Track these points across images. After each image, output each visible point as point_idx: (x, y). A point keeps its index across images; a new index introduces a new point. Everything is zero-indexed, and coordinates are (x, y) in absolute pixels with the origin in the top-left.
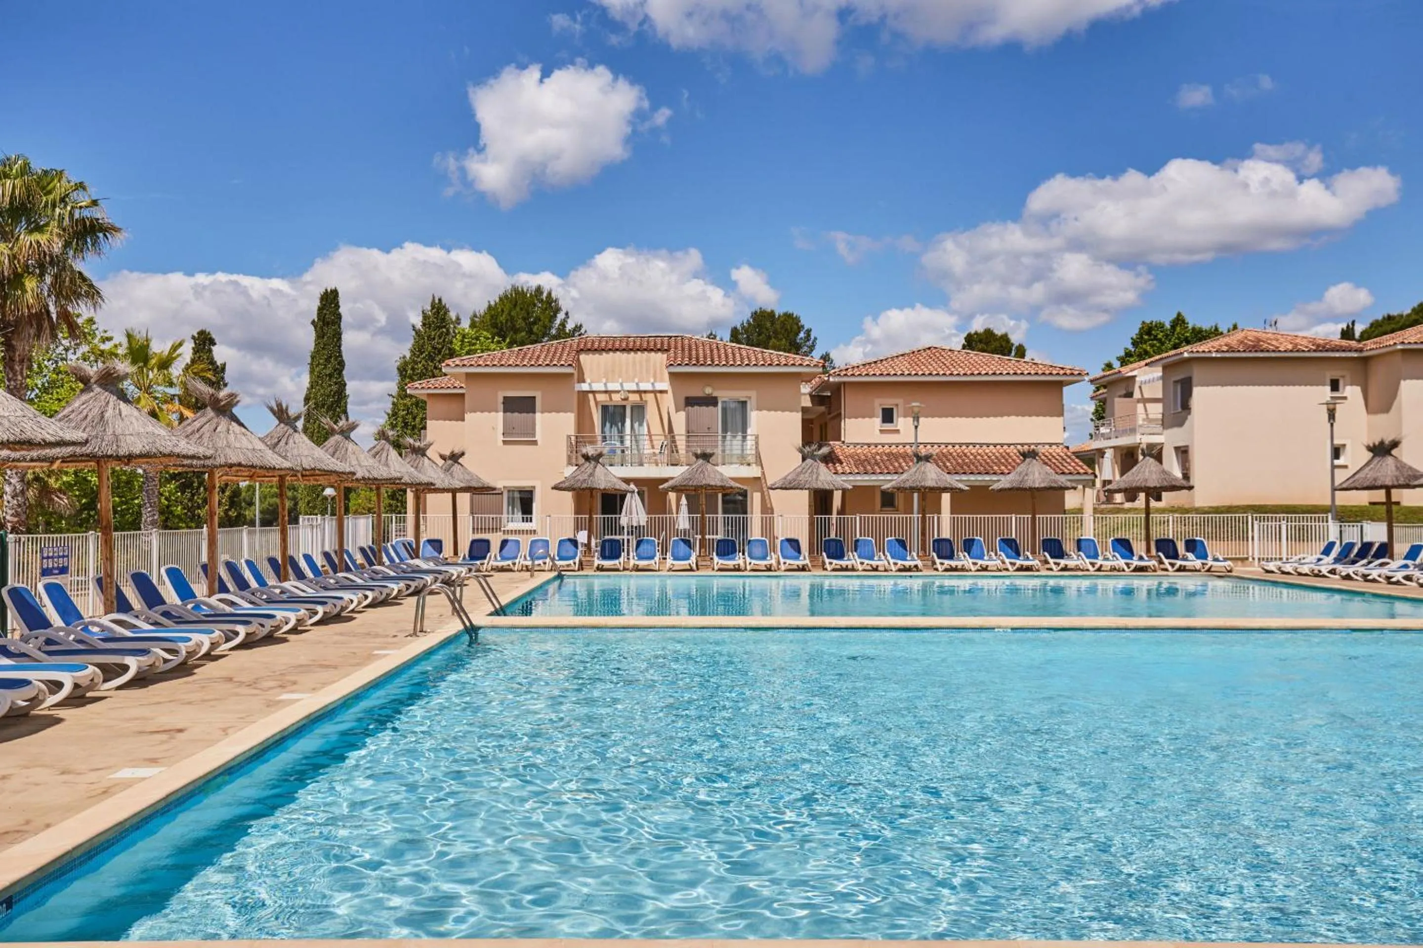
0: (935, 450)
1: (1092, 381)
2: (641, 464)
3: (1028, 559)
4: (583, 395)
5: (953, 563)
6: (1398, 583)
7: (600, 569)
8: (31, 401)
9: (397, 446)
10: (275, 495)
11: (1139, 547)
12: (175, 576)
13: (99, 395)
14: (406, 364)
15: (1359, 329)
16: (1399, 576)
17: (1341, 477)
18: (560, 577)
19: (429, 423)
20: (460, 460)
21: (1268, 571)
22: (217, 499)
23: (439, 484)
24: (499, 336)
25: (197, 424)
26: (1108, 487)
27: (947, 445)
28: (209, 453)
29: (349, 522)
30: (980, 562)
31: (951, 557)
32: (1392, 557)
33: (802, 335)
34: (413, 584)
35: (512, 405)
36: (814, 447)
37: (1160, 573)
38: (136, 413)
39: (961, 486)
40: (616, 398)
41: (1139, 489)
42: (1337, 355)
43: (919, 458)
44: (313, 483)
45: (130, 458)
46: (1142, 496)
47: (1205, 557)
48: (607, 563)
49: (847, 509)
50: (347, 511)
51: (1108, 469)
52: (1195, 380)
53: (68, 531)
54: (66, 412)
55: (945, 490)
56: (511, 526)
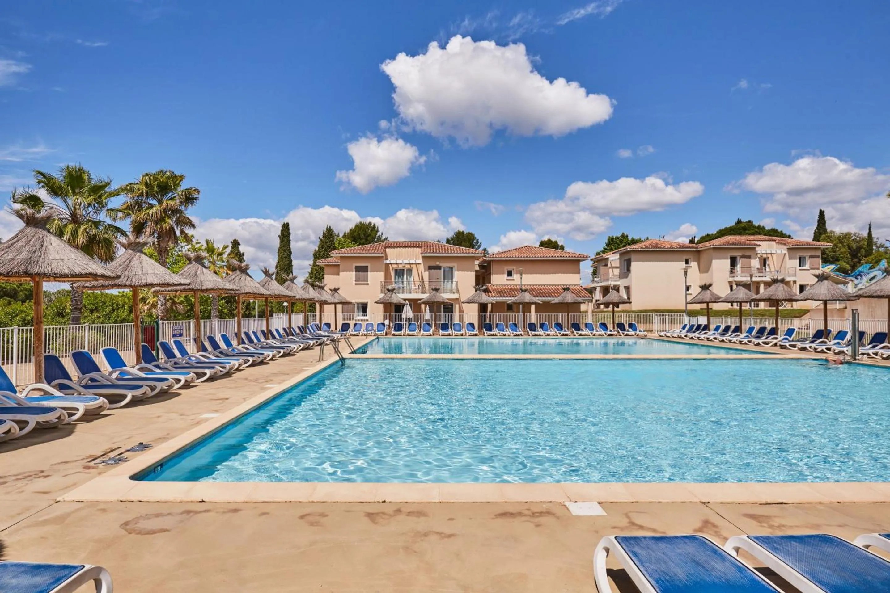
0: (529, 288)
1: (591, 260)
2: (410, 293)
3: (565, 331)
4: (387, 265)
5: (536, 333)
6: (711, 340)
7: (394, 335)
8: (168, 268)
9: (313, 285)
10: (263, 305)
11: (610, 326)
12: (224, 337)
13: (195, 266)
14: (316, 252)
15: (696, 240)
16: (712, 338)
17: (689, 298)
18: (378, 338)
19: (325, 276)
20: (338, 291)
21: (661, 336)
22: (241, 306)
23: (329, 301)
24: (354, 241)
25: (233, 277)
26: (598, 302)
27: (533, 285)
28: (238, 288)
29: (293, 316)
30: (547, 332)
31: (535, 330)
32: (709, 330)
33: (475, 241)
34: (319, 341)
35: (359, 269)
36: (480, 286)
37: (618, 337)
38: (209, 272)
39: (539, 302)
40: (401, 267)
41: (610, 303)
42: (688, 249)
43: (522, 291)
44: (279, 300)
45: (206, 290)
46: (611, 306)
47: (636, 330)
48: (397, 333)
49: (494, 311)
50: (292, 312)
51: (598, 295)
52: (632, 259)
53: (183, 319)
54: (182, 272)
55: (533, 303)
56: (358, 318)
